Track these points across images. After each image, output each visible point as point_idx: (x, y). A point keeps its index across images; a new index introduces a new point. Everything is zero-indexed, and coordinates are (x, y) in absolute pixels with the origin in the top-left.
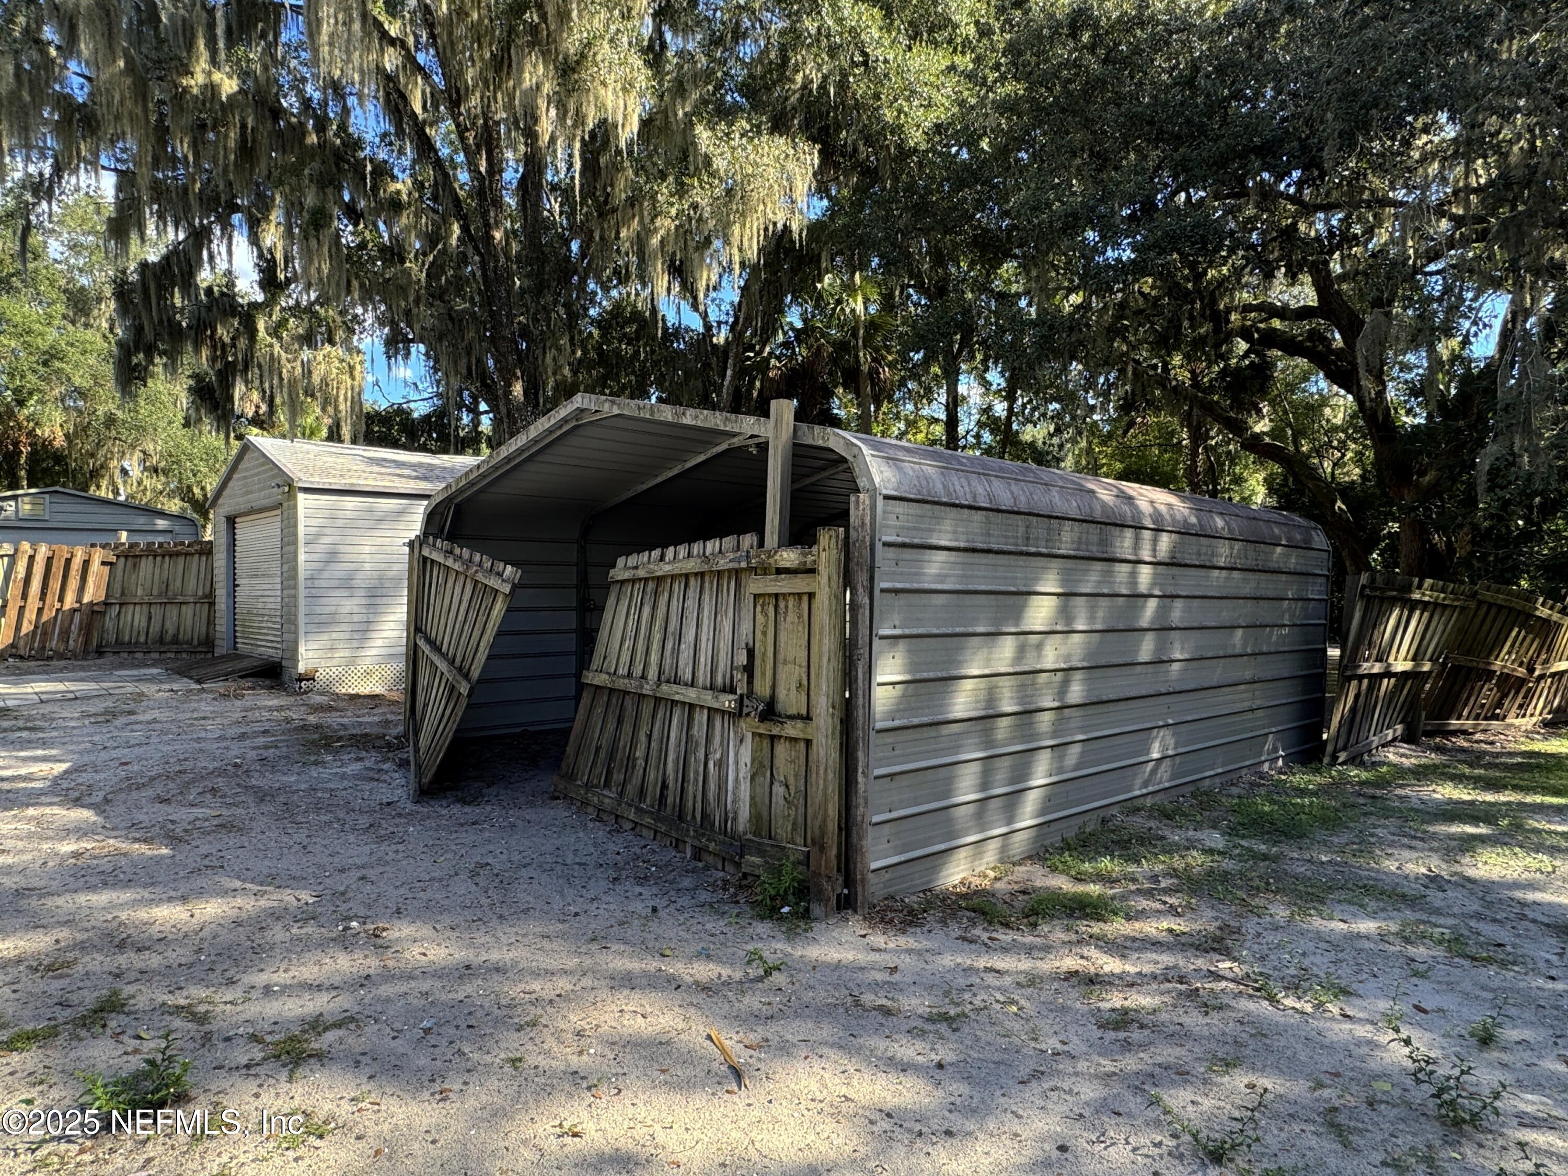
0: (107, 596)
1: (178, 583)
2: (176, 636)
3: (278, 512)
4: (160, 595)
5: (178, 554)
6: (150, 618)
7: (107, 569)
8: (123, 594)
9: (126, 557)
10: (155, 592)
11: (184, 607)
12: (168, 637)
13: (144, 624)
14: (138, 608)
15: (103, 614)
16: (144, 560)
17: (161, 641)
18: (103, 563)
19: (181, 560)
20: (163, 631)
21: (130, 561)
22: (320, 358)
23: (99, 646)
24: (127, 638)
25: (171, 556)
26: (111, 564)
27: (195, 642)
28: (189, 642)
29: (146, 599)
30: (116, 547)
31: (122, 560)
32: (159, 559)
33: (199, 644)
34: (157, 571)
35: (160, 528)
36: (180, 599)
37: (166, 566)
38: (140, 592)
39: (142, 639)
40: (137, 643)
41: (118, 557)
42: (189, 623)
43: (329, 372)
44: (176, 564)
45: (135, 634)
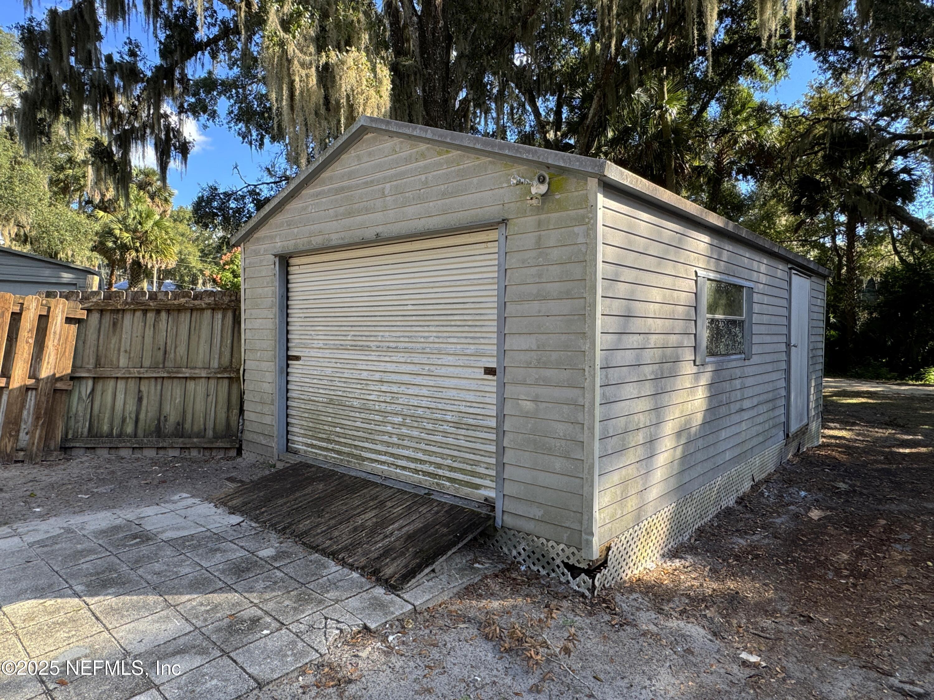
0: (74, 366)
1: (182, 350)
2: (180, 424)
3: (493, 235)
4: (154, 367)
5: (180, 309)
6: (140, 400)
7: (74, 328)
8: (98, 364)
9: (102, 312)
10: (147, 363)
11: (191, 385)
12: (170, 426)
13: (131, 407)
14: (121, 385)
15: (69, 393)
16: (128, 317)
17: (158, 432)
18: (69, 320)
19: (185, 318)
20: (161, 419)
21: (107, 318)
22: (350, 62)
23: (65, 439)
24: (106, 428)
25: (168, 311)
26: (78, 321)
27: (210, 433)
28: (201, 434)
29: (135, 372)
30: (85, 299)
31: (95, 316)
32: (151, 316)
33: (216, 437)
34: (149, 333)
35: (65, 281)
36: (187, 373)
37: (163, 325)
38: (123, 362)
39: (129, 429)
40: (120, 435)
41: (89, 311)
42: (200, 406)
43: (359, 82)
44: (177, 323)
45: (117, 421)
